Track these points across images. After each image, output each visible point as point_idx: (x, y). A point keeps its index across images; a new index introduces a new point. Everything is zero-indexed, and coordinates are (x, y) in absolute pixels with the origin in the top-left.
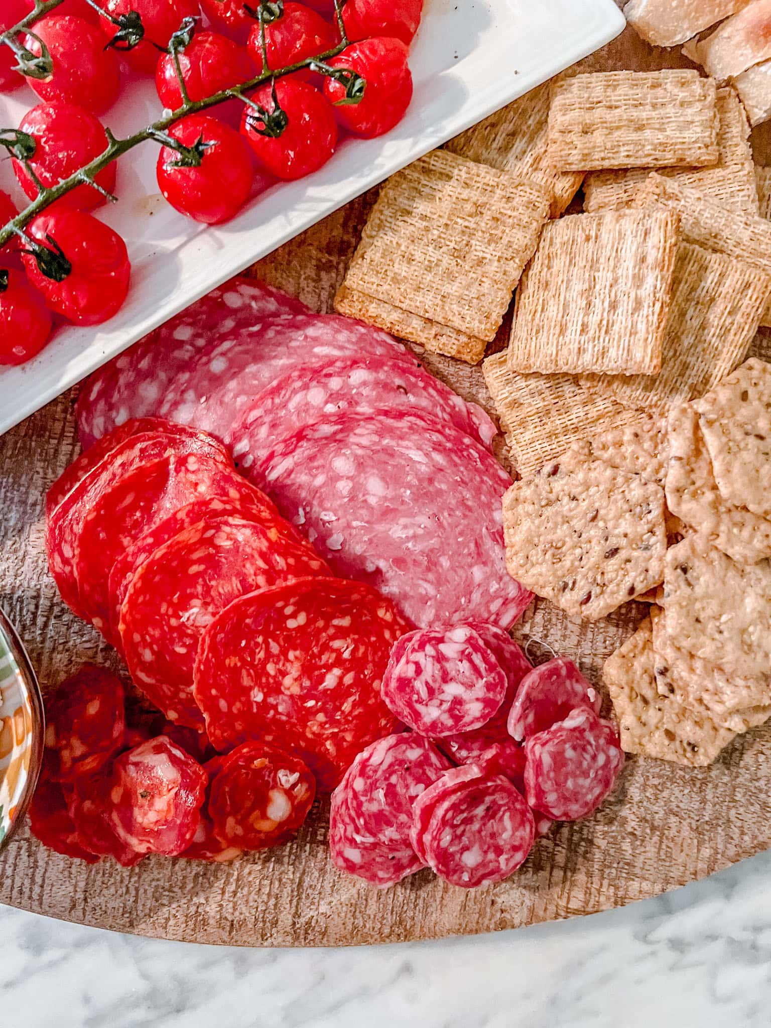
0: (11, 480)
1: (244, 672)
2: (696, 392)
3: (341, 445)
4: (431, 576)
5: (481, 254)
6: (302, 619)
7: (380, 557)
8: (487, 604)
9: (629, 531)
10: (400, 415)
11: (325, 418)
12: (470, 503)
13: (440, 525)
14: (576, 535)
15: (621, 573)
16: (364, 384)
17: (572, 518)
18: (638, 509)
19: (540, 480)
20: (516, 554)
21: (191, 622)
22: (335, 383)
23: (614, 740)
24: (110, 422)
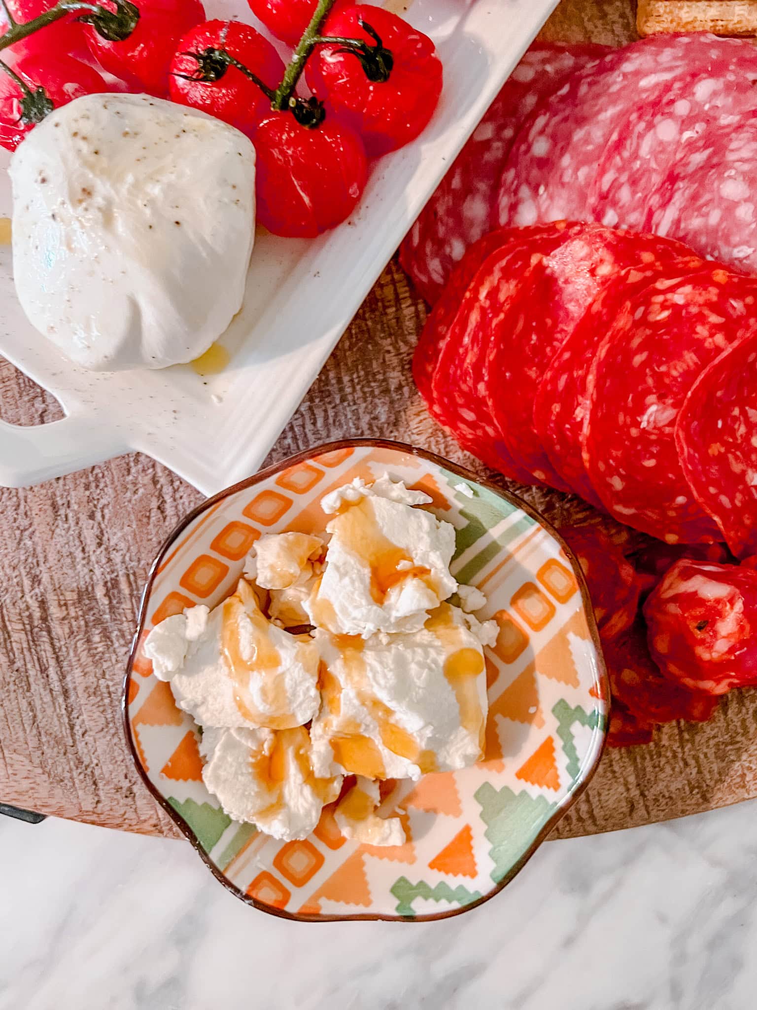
0: (362, 373)
1: (730, 456)
3: (721, 168)
11: (691, 147)
16: (715, 94)
21: (652, 425)
22: (682, 108)
24: (447, 260)
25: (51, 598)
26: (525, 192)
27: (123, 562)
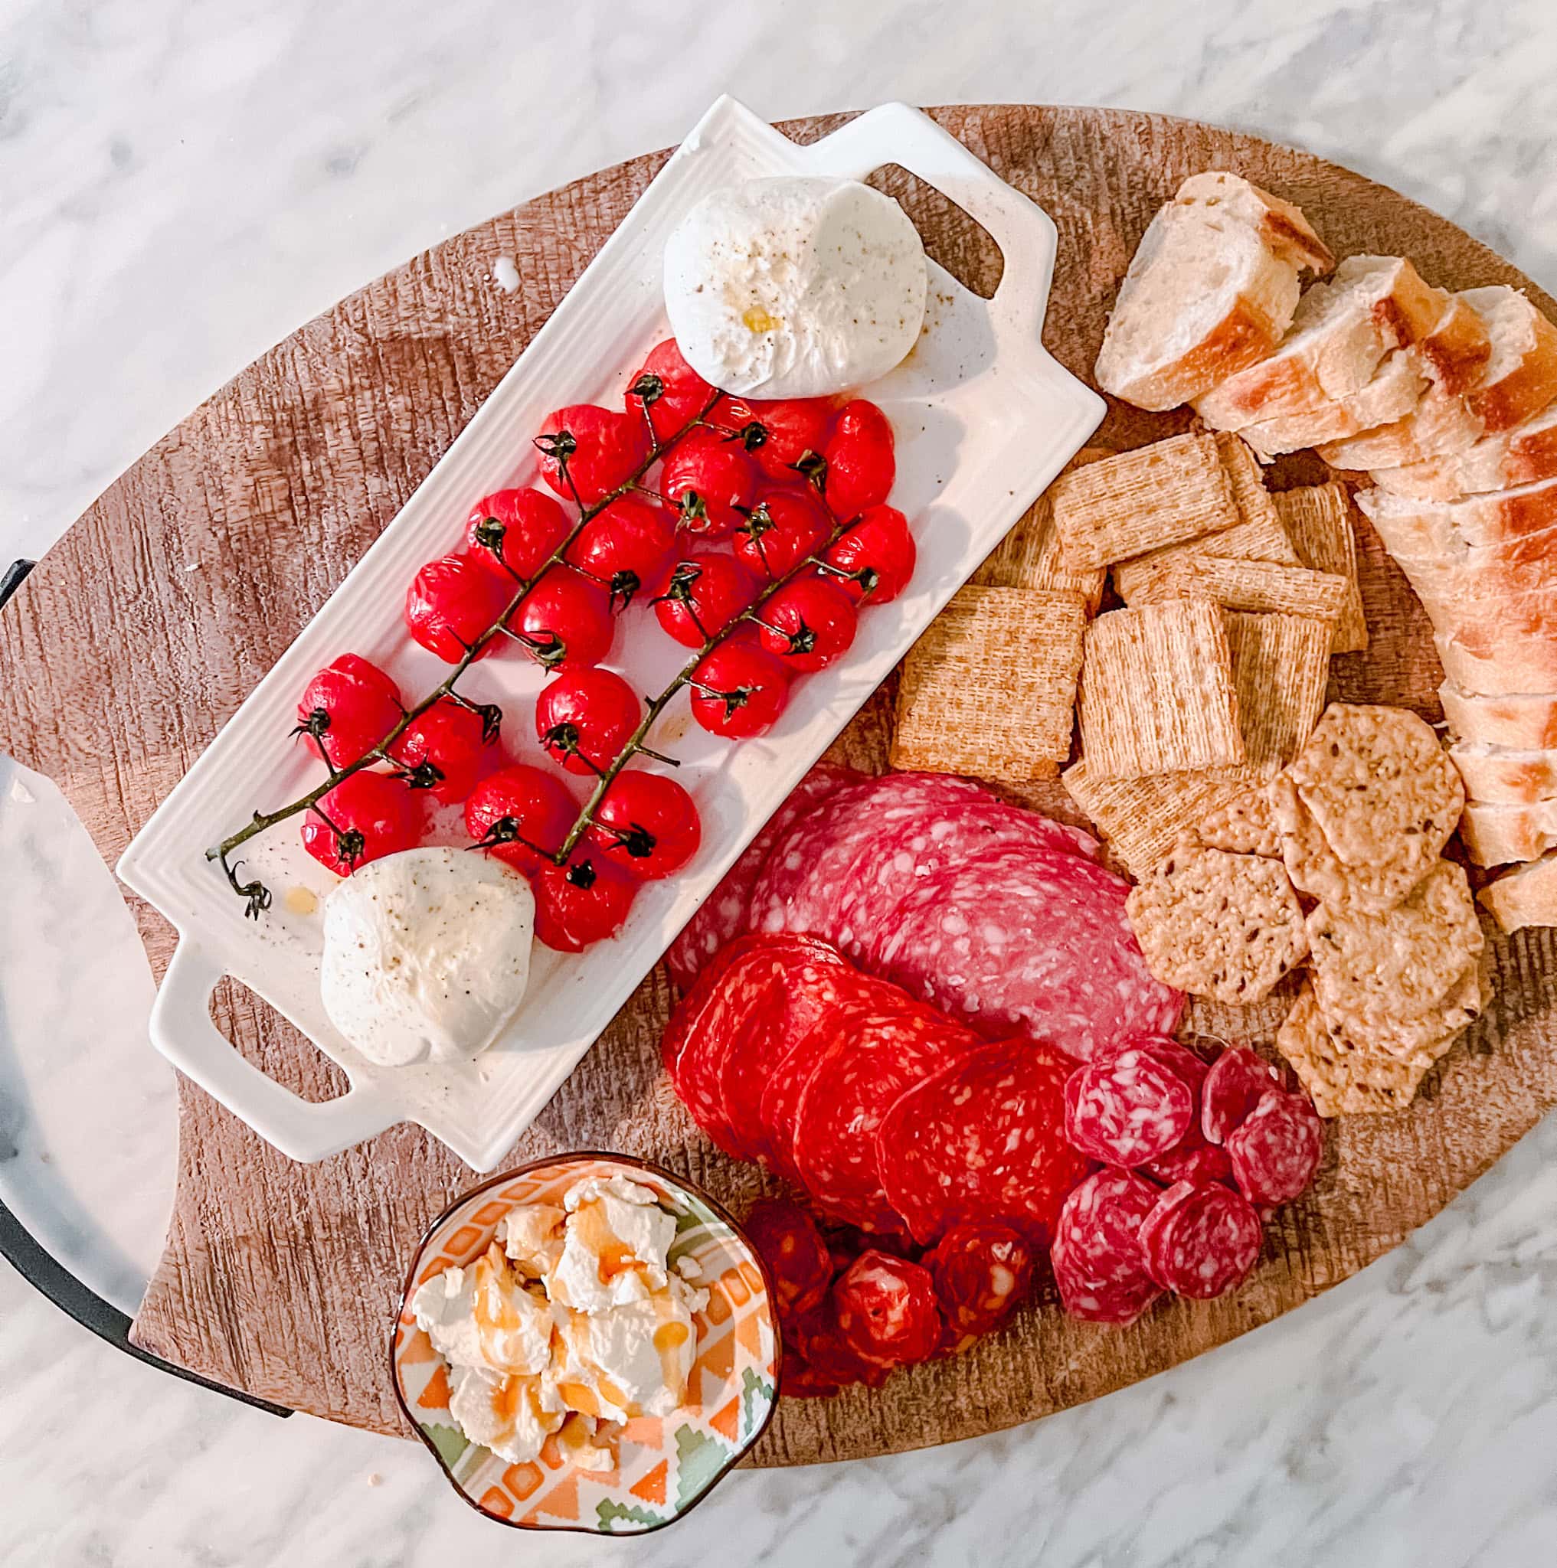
0: (616, 1043)
1: (925, 1162)
2: (1288, 756)
3: (945, 904)
4: (1078, 1007)
5: (1029, 680)
6: (967, 1093)
7: (1021, 1004)
8: (1143, 1016)
9: (1263, 911)
10: (995, 858)
11: (923, 882)
12: (1094, 921)
13: (1072, 953)
14: (1212, 927)
15: (1267, 952)
16: (949, 835)
17: (1203, 911)
18: (1266, 888)
19: (1159, 880)
20: (1157, 958)
21: (857, 1130)
22: (918, 844)
23: (1309, 1109)
24: (701, 953)
25: (315, 1218)
26: (775, 900)
27: (385, 1193)
